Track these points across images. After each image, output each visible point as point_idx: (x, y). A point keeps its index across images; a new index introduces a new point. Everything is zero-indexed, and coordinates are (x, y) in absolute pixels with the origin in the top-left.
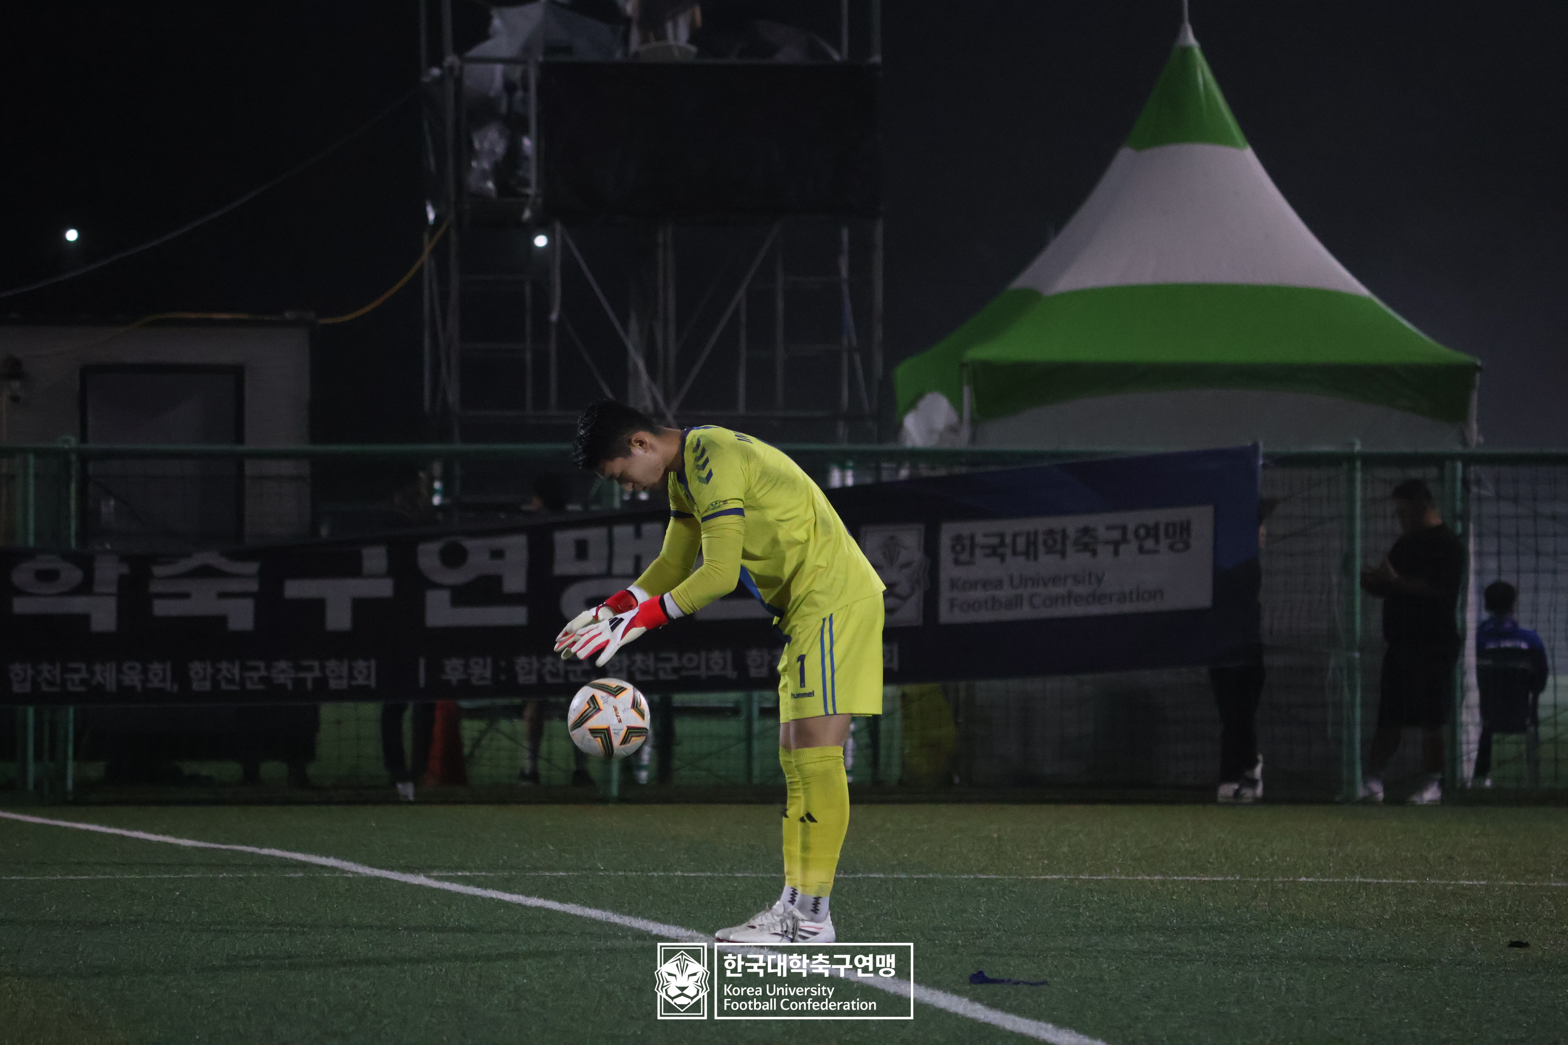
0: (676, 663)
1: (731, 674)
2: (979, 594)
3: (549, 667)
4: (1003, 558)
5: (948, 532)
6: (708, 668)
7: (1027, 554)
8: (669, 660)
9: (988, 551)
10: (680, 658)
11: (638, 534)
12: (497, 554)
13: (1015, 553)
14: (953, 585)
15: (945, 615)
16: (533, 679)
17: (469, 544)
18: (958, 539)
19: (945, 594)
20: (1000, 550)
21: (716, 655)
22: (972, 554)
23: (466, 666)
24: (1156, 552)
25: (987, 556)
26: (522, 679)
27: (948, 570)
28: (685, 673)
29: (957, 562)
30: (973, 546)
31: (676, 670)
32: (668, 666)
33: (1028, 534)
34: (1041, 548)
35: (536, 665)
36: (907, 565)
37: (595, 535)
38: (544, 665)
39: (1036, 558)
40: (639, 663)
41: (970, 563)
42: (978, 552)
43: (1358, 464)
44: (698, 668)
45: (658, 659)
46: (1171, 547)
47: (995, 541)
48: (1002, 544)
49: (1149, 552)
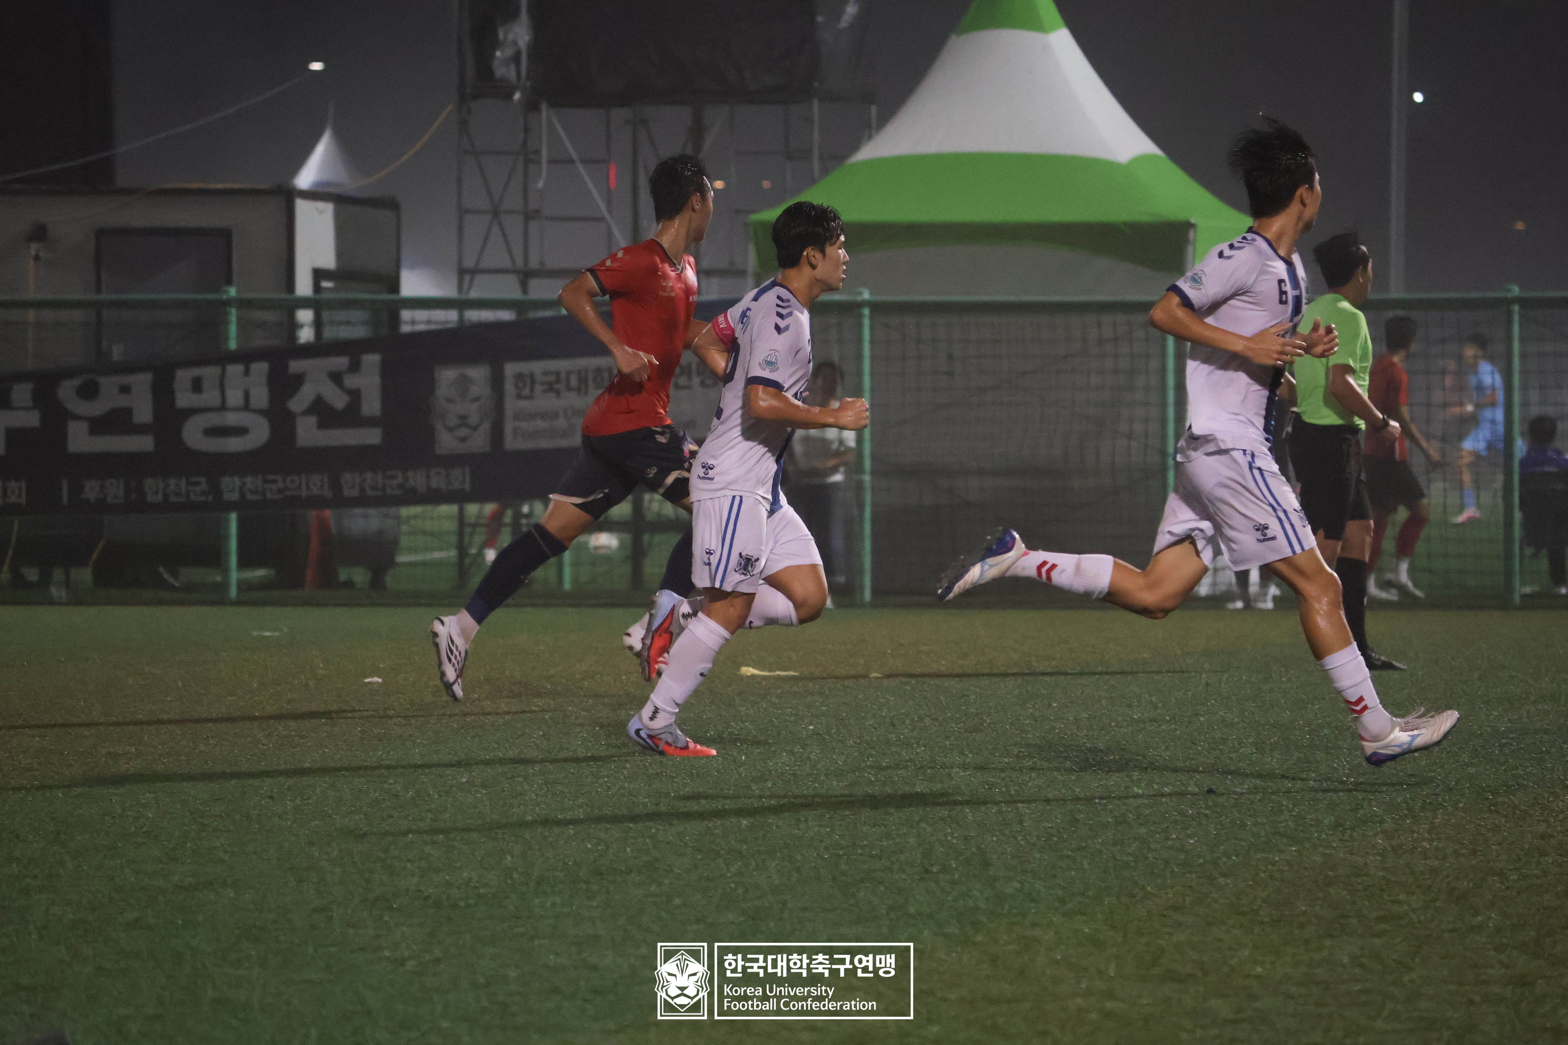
0: (280, 485)
1: (328, 494)
2: (540, 424)
3: (172, 487)
4: (558, 393)
5: (511, 369)
6: (308, 488)
7: (579, 390)
8: (274, 481)
9: (545, 387)
10: (284, 481)
11: (247, 372)
12: (125, 390)
13: (569, 388)
14: (517, 416)
15: (511, 443)
16: (160, 497)
17: (102, 380)
18: (519, 377)
19: (509, 426)
20: (557, 386)
21: (316, 478)
22: (532, 390)
23: (102, 487)
24: (689, 387)
25: (545, 391)
26: (150, 498)
27: (511, 405)
28: (288, 493)
29: (519, 397)
30: (533, 382)
31: (280, 491)
32: (274, 487)
33: (580, 372)
34: (591, 384)
35: (161, 486)
36: (477, 399)
37: (209, 372)
38: (168, 486)
39: (586, 392)
40: (249, 485)
41: (530, 398)
42: (538, 388)
43: (866, 311)
44: (300, 487)
45: (265, 481)
46: (703, 384)
47: (552, 378)
48: (558, 381)
49: (683, 388)
